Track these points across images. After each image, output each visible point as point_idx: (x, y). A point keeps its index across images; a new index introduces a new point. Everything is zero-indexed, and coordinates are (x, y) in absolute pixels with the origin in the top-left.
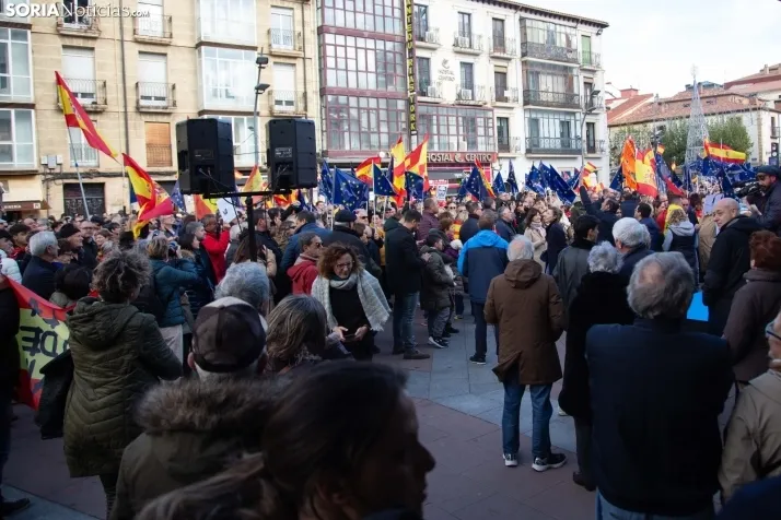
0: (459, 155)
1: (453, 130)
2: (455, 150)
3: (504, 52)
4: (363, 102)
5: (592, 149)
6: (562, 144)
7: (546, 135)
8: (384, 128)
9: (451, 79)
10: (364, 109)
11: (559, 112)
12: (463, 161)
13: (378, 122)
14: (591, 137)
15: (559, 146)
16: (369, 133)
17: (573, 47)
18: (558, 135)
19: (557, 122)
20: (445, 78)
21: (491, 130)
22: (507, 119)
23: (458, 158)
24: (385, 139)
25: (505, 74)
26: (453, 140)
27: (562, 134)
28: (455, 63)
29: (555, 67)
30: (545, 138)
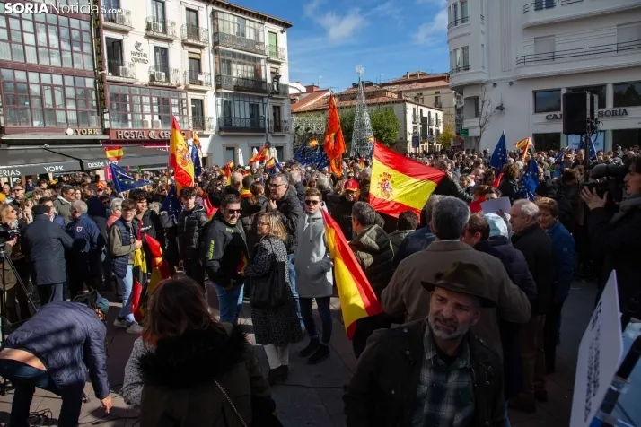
0: (153, 132)
1: (147, 109)
2: (150, 127)
3: (198, 40)
4: (46, 78)
5: (278, 128)
6: (252, 123)
7: (237, 115)
8: (71, 106)
9: (144, 62)
10: (47, 85)
11: (249, 96)
12: (157, 138)
13: (65, 99)
14: (277, 119)
15: (249, 125)
16: (53, 110)
17: (261, 40)
18: (248, 116)
19: (247, 104)
20: (138, 60)
21: (185, 110)
22: (201, 101)
23: (153, 135)
24: (72, 116)
25: (199, 60)
26: (148, 118)
27: (252, 115)
28: (148, 47)
29: (244, 57)
30: (235, 118)
